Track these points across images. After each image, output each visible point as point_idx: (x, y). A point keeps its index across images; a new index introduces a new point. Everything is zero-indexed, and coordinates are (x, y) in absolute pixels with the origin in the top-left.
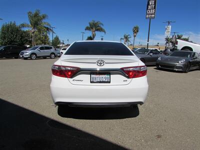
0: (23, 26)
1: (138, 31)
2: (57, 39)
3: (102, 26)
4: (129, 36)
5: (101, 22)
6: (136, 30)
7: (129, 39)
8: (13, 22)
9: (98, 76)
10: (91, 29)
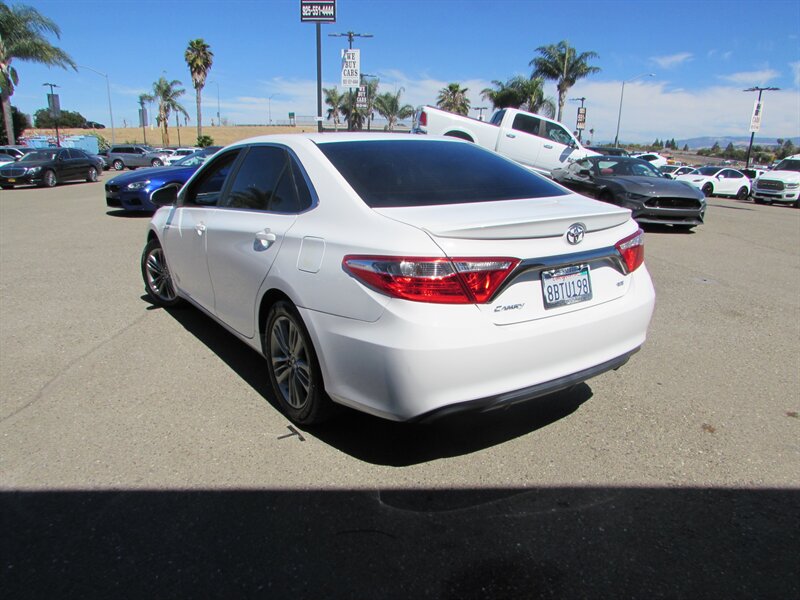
1: (207, 64)
4: (175, 88)
6: (199, 59)
7: (178, 100)
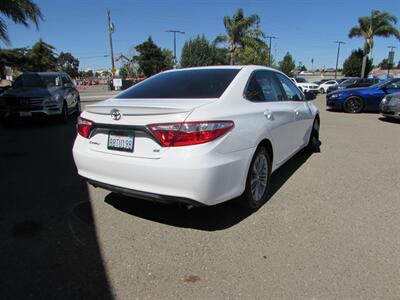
0: (220, 39)
2: (288, 58)
3: (392, 23)
5: (391, 14)
8: (201, 37)
9: (118, 138)
10: (363, 32)
